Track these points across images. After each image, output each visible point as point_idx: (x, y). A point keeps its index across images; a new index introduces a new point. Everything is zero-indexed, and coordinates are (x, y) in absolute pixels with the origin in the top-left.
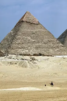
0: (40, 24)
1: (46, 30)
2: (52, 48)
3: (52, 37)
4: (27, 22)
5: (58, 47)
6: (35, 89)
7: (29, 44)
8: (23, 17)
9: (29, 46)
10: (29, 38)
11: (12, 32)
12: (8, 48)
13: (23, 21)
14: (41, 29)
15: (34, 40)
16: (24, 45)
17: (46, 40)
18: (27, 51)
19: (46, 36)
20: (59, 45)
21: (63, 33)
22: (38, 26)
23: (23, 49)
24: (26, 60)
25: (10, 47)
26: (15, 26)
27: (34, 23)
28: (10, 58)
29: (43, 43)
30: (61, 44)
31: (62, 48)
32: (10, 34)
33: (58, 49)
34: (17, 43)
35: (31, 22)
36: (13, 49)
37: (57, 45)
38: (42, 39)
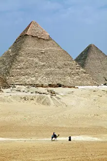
0: (51, 39)
1: (61, 48)
2: (70, 74)
3: (70, 59)
4: (33, 36)
5: (77, 74)
6: (91, 138)
7: (36, 69)
8: (27, 30)
9: (36, 72)
10: (36, 60)
11: (10, 50)
12: (5, 75)
13: (27, 35)
14: (53, 46)
15: (43, 64)
16: (28, 71)
17: (60, 63)
18: (33, 79)
19: (61, 58)
20: (80, 71)
21: (82, 53)
22: (49, 42)
23: (27, 76)
24: (44, 93)
25: (9, 72)
26: (15, 42)
27: (43, 37)
28: (19, 91)
29: (56, 67)
30: (82, 69)
31: (84, 74)
32: (8, 53)
33: (78, 77)
34: (19, 67)
35: (39, 37)
36: (12, 76)
37: (77, 70)
38: (55, 61)
